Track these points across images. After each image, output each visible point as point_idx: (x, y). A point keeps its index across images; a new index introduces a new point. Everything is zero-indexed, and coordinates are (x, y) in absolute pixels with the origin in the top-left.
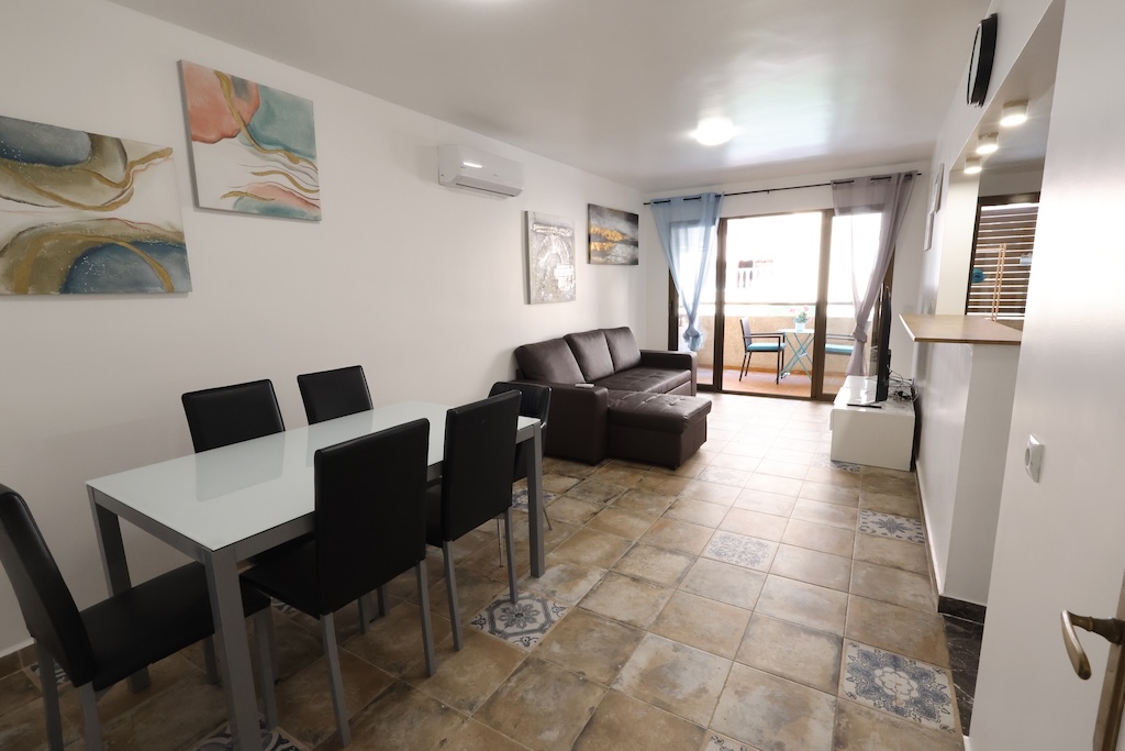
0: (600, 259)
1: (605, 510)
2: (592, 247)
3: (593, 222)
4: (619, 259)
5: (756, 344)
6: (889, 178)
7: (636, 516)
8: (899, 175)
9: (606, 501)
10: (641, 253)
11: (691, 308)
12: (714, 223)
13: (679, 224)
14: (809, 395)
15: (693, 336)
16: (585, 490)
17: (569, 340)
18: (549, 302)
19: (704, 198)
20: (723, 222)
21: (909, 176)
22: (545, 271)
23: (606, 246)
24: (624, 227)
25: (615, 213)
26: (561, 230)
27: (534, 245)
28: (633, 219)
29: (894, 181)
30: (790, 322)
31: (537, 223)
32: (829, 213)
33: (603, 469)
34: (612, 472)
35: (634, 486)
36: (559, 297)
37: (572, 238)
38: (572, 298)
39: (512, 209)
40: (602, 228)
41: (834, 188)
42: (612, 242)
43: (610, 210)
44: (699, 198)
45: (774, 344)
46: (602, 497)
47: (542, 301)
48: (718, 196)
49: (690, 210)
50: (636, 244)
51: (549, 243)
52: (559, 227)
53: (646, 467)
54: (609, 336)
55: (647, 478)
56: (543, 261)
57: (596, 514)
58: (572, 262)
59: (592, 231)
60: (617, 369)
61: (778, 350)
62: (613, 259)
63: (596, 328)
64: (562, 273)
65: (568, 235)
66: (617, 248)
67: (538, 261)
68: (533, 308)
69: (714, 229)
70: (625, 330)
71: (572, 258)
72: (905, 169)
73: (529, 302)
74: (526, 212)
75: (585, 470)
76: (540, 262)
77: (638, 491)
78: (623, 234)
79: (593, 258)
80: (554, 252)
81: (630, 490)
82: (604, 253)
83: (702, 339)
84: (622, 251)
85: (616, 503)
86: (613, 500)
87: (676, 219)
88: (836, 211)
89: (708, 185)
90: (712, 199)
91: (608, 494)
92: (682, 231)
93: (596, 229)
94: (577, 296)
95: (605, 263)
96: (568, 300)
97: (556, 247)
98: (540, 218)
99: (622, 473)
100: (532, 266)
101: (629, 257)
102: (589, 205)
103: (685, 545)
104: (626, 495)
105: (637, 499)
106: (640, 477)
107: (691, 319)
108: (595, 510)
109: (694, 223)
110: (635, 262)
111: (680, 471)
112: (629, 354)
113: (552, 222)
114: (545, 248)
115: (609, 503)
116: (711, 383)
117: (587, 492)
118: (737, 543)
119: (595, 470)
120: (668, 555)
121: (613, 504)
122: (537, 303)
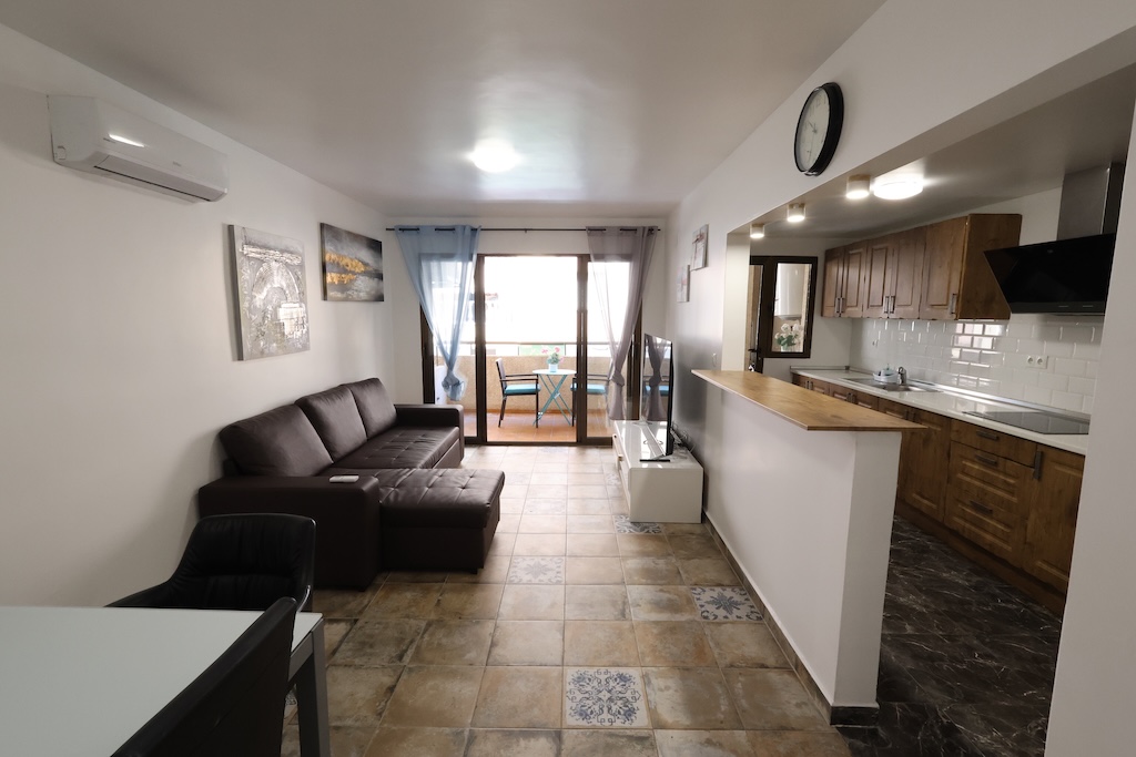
0: (339, 295)
1: (404, 676)
2: (329, 279)
3: (328, 247)
4: (362, 294)
5: (511, 387)
6: (635, 230)
7: (453, 674)
8: (644, 228)
9: (400, 657)
10: (387, 287)
11: (449, 352)
12: (471, 259)
13: (431, 256)
14: (575, 440)
15: (453, 384)
16: (363, 644)
17: (305, 405)
18: (271, 355)
19: (459, 230)
20: (481, 258)
21: (651, 230)
22: (265, 312)
23: (346, 278)
24: (366, 255)
25: (355, 237)
26: (286, 255)
27: (245, 275)
28: (375, 246)
29: (640, 233)
30: (542, 362)
31: (248, 243)
32: (584, 260)
33: (380, 593)
34: (395, 596)
35: (433, 616)
36: (286, 346)
37: (301, 266)
38: (305, 347)
39: (207, 220)
40: (339, 256)
41: (589, 235)
42: (354, 273)
43: (349, 233)
44: (452, 229)
45: (531, 386)
46: (392, 651)
47: (262, 354)
48: (474, 230)
49: (443, 243)
50: (380, 277)
51: (269, 274)
52: (282, 251)
53: (439, 576)
54: (358, 392)
55: (446, 596)
56: (260, 298)
57: (391, 689)
58: (302, 298)
59: (327, 258)
60: (370, 434)
61: (535, 392)
62: (355, 295)
63: (336, 384)
64: (288, 313)
65: (296, 262)
66: (359, 282)
67: (253, 297)
68: (246, 366)
69: (471, 266)
70: (374, 382)
71: (302, 293)
72: (648, 223)
73: (240, 357)
74: (230, 229)
75: (354, 602)
76: (257, 299)
77: (440, 623)
78: (365, 264)
79: (330, 293)
80: (276, 285)
81: (429, 624)
82: (343, 287)
83: (463, 387)
84: (364, 285)
85: (417, 656)
86: (410, 653)
87: (427, 250)
88: (592, 257)
89: (464, 216)
90: (468, 231)
91: (400, 641)
92: (434, 265)
93: (333, 257)
94: (312, 344)
95: (346, 300)
96: (299, 350)
97: (279, 279)
98: (254, 237)
99: (409, 595)
100: (244, 305)
101: (373, 292)
102: (322, 226)
103: (536, 711)
104: (426, 637)
105: (444, 641)
106: (435, 597)
107: (450, 365)
108: (387, 680)
109: (449, 256)
110: (380, 298)
111: (484, 574)
112: (382, 413)
113: (272, 244)
114: (263, 279)
115: (407, 659)
116: (475, 435)
117: (366, 645)
118: (595, 684)
119: (367, 598)
120: (523, 743)
121: (412, 660)
122: (253, 357)
